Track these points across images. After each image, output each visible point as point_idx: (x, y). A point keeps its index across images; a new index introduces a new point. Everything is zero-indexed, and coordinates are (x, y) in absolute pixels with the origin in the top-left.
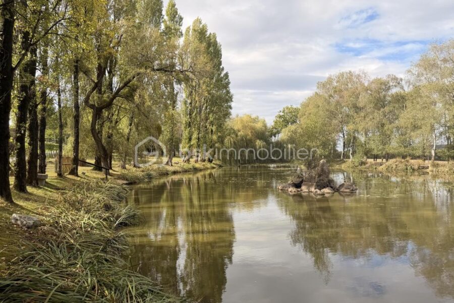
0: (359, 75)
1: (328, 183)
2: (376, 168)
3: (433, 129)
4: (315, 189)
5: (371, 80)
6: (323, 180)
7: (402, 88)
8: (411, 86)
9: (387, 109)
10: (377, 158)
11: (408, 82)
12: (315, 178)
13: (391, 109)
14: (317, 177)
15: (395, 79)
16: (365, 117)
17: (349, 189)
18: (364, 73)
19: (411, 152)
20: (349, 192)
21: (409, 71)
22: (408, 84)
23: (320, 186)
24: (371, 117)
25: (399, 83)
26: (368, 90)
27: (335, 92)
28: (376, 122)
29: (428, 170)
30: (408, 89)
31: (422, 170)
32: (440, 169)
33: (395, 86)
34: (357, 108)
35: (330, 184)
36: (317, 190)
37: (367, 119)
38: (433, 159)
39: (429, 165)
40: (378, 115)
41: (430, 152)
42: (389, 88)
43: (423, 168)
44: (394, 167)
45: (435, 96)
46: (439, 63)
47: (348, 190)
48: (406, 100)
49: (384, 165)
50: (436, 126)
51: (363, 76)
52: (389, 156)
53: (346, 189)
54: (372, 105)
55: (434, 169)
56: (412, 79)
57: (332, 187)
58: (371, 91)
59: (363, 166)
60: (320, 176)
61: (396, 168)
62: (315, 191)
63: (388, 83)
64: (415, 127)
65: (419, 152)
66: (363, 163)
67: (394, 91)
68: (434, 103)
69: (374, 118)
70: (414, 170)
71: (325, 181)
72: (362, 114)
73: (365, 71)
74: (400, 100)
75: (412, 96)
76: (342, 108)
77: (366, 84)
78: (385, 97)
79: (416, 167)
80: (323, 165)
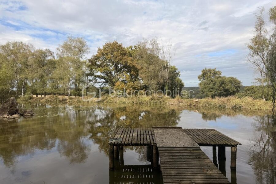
0: (28, 46)
1: (16, 111)
2: (39, 101)
3: (69, 81)
4: (8, 115)
5: (36, 50)
6: (13, 110)
7: (54, 57)
8: (59, 57)
9: (45, 68)
10: (38, 95)
11: (57, 54)
12: (7, 108)
13: (48, 68)
14: (9, 107)
15: (50, 52)
16: (32, 71)
17: (30, 113)
18: (31, 45)
19: (58, 92)
20: (30, 115)
21: (58, 49)
22: (57, 56)
23: (11, 113)
24: (36, 71)
25: (52, 54)
26: (34, 55)
27: (12, 53)
28: (39, 74)
29: (67, 101)
30: (56, 58)
31: (64, 101)
32: (73, 100)
33: (50, 55)
34: (27, 65)
35: (17, 112)
36: (10, 116)
37: (33, 73)
38: (69, 95)
39: (68, 99)
40: (40, 71)
41: (68, 92)
42: (46, 56)
43: (65, 100)
44: (50, 100)
45: (70, 64)
46: (72, 48)
47: (29, 115)
48: (55, 64)
49: (44, 99)
50: (71, 79)
51: (31, 46)
52: (46, 94)
53: (28, 114)
54: (36, 65)
55: (70, 101)
56: (59, 53)
57: (19, 113)
58: (36, 56)
59: (31, 100)
60: (11, 107)
61: (51, 100)
62: (8, 117)
63: (46, 53)
64: (61, 79)
65: (62, 92)
66: (31, 98)
67: (49, 58)
68: (70, 67)
69: (37, 72)
70: (60, 101)
71: (14, 110)
72: (30, 69)
73: (32, 44)
74: (53, 63)
75: (59, 62)
76: (17, 64)
77: (33, 52)
78: (44, 60)
79: (61, 100)
80: (13, 100)
